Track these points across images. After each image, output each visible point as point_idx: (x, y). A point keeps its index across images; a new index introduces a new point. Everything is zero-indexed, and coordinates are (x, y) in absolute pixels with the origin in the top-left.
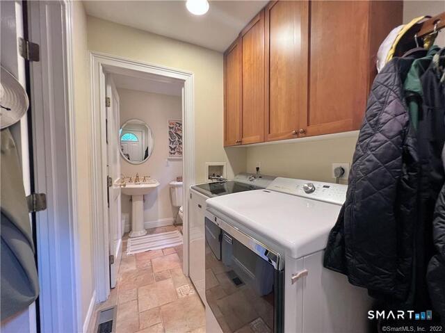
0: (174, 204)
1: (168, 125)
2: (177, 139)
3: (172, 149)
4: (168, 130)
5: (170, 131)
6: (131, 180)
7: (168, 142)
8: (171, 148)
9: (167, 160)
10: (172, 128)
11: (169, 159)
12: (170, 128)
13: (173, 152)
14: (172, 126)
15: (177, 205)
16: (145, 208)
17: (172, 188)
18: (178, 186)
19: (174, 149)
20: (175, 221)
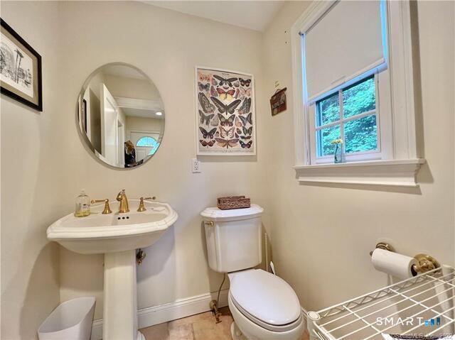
0: (214, 267)
1: (197, 80)
2: (216, 112)
3: (205, 134)
4: (197, 90)
5: (201, 95)
6: (107, 207)
7: (198, 117)
8: (203, 131)
9: (195, 159)
10: (206, 87)
11: (198, 157)
12: (202, 87)
13: (208, 140)
14: (204, 82)
15: (221, 269)
16: (140, 277)
17: (207, 226)
18: (222, 222)
19: (210, 134)
20: (215, 302)
